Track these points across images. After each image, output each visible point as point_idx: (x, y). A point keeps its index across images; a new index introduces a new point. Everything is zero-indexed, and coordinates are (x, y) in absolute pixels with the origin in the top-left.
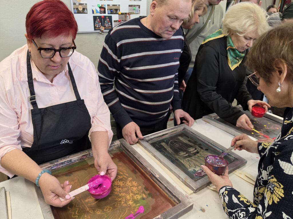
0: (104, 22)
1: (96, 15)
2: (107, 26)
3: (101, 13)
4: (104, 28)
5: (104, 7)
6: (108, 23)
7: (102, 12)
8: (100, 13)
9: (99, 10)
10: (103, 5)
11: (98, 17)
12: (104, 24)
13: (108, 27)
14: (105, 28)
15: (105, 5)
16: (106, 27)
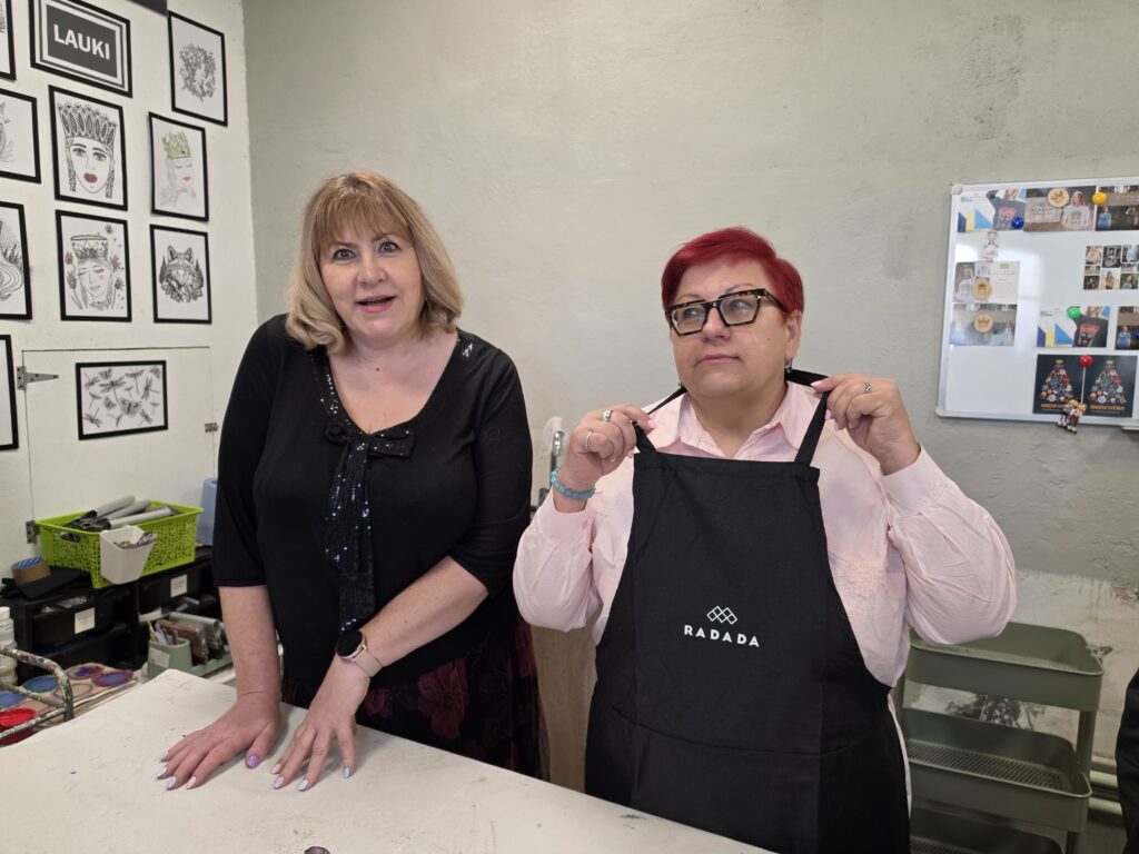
0: (1090, 383)
1: (1051, 349)
2: (1102, 400)
3: (1082, 346)
4: (1083, 407)
5: (1100, 316)
6: (1109, 387)
7: (1089, 340)
8: (1076, 344)
9: (1070, 329)
10: (1097, 308)
11: (1059, 361)
12: (1088, 392)
13: (1108, 403)
14: (1093, 407)
15: (1107, 311)
16: (1098, 404)
